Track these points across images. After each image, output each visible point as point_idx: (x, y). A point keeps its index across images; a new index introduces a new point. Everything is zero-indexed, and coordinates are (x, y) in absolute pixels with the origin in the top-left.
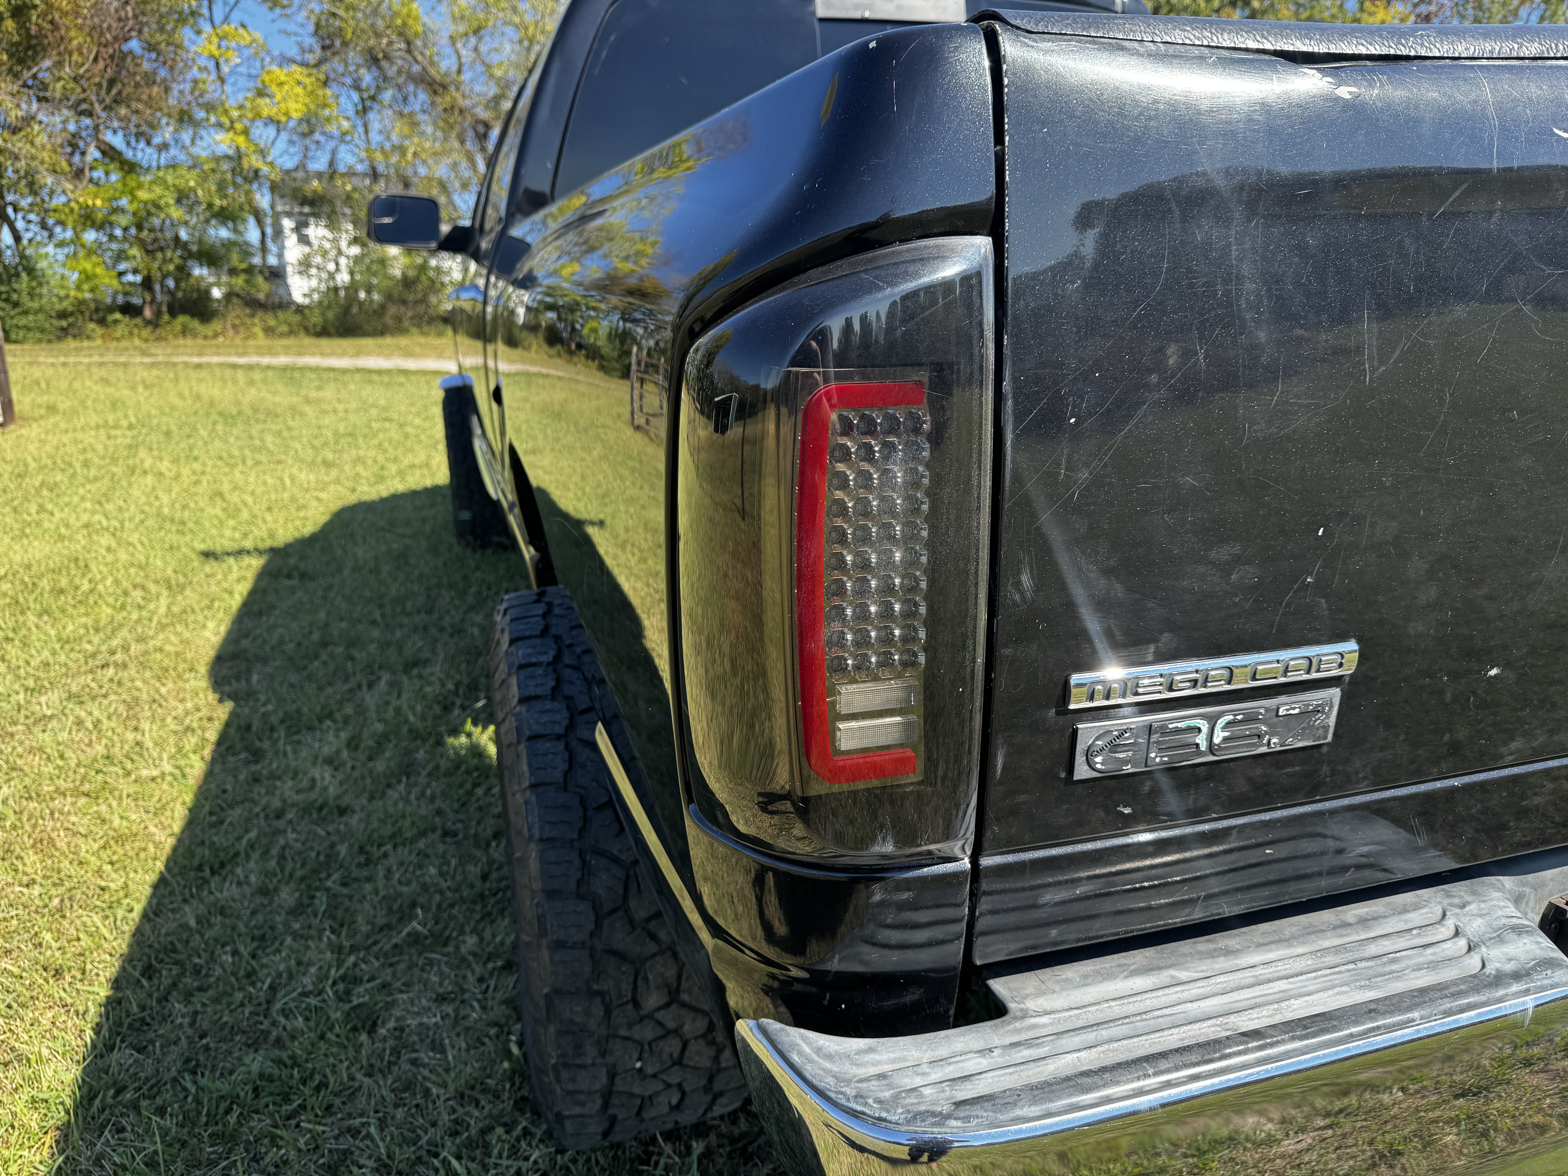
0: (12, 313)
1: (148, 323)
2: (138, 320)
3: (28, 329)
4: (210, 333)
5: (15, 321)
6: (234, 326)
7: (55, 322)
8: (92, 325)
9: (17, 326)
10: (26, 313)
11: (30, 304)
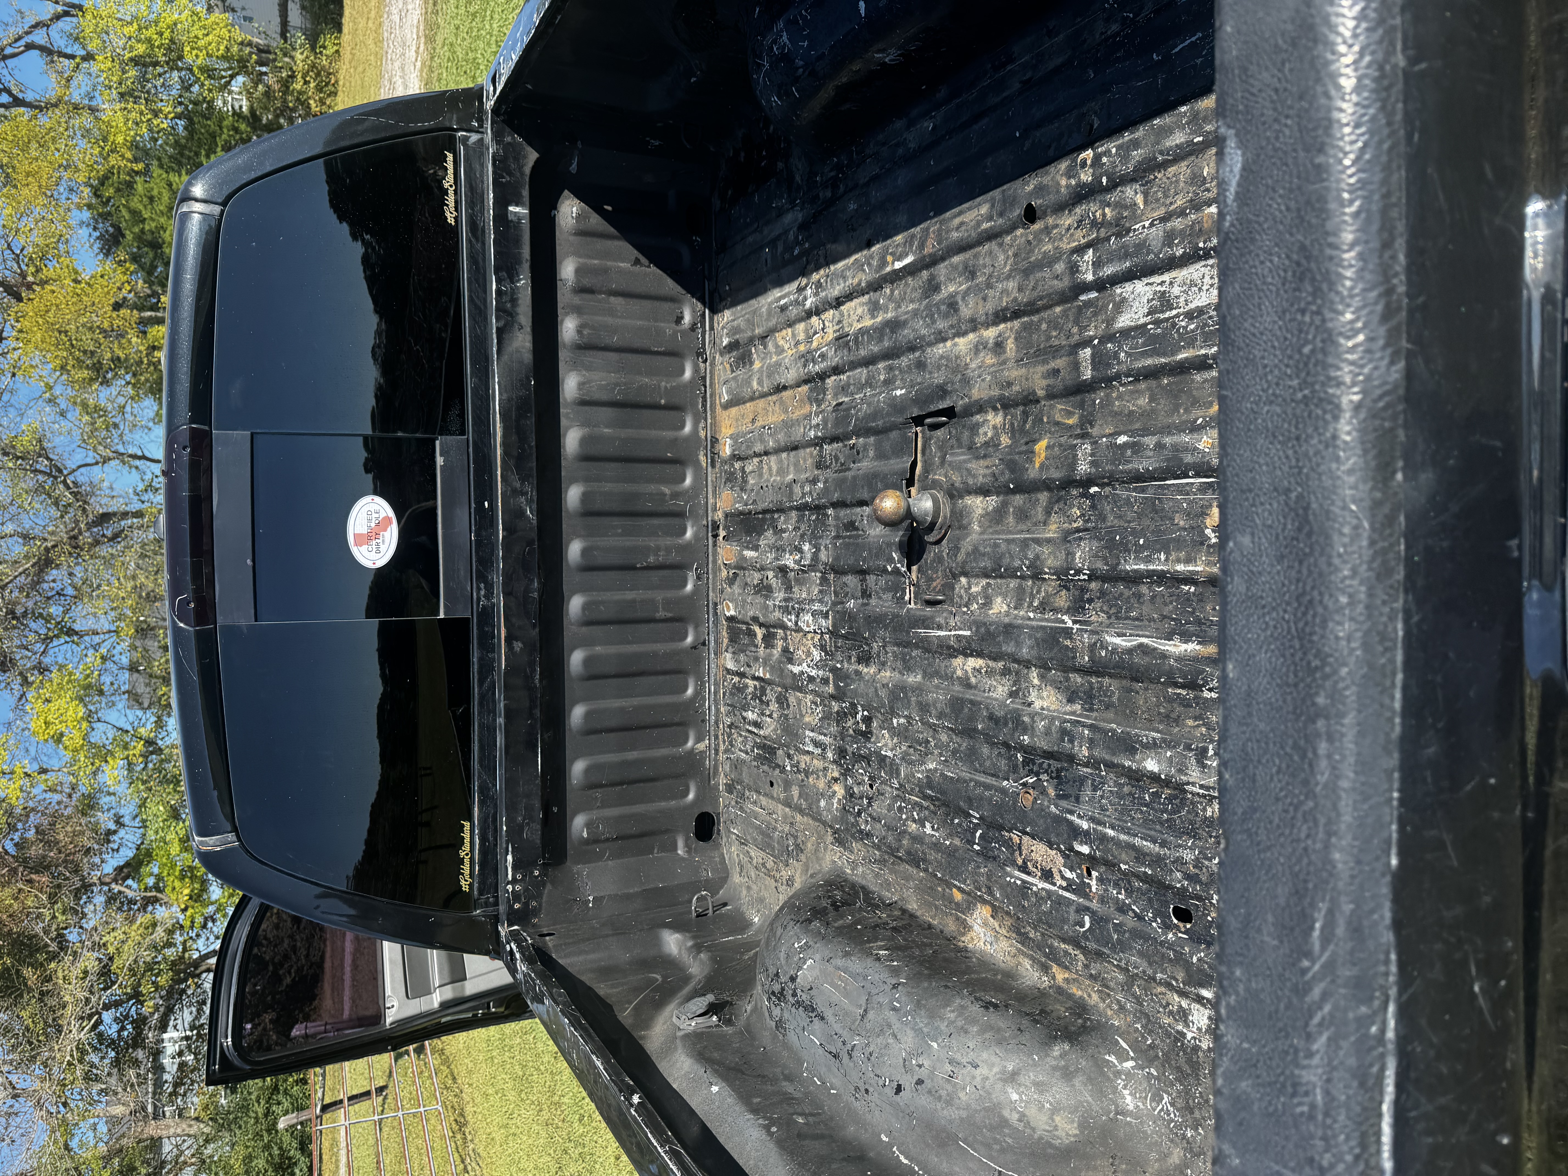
0: (294, 960)
3: (309, 946)
5: (303, 958)
9: (307, 956)
10: (294, 948)
11: (285, 945)
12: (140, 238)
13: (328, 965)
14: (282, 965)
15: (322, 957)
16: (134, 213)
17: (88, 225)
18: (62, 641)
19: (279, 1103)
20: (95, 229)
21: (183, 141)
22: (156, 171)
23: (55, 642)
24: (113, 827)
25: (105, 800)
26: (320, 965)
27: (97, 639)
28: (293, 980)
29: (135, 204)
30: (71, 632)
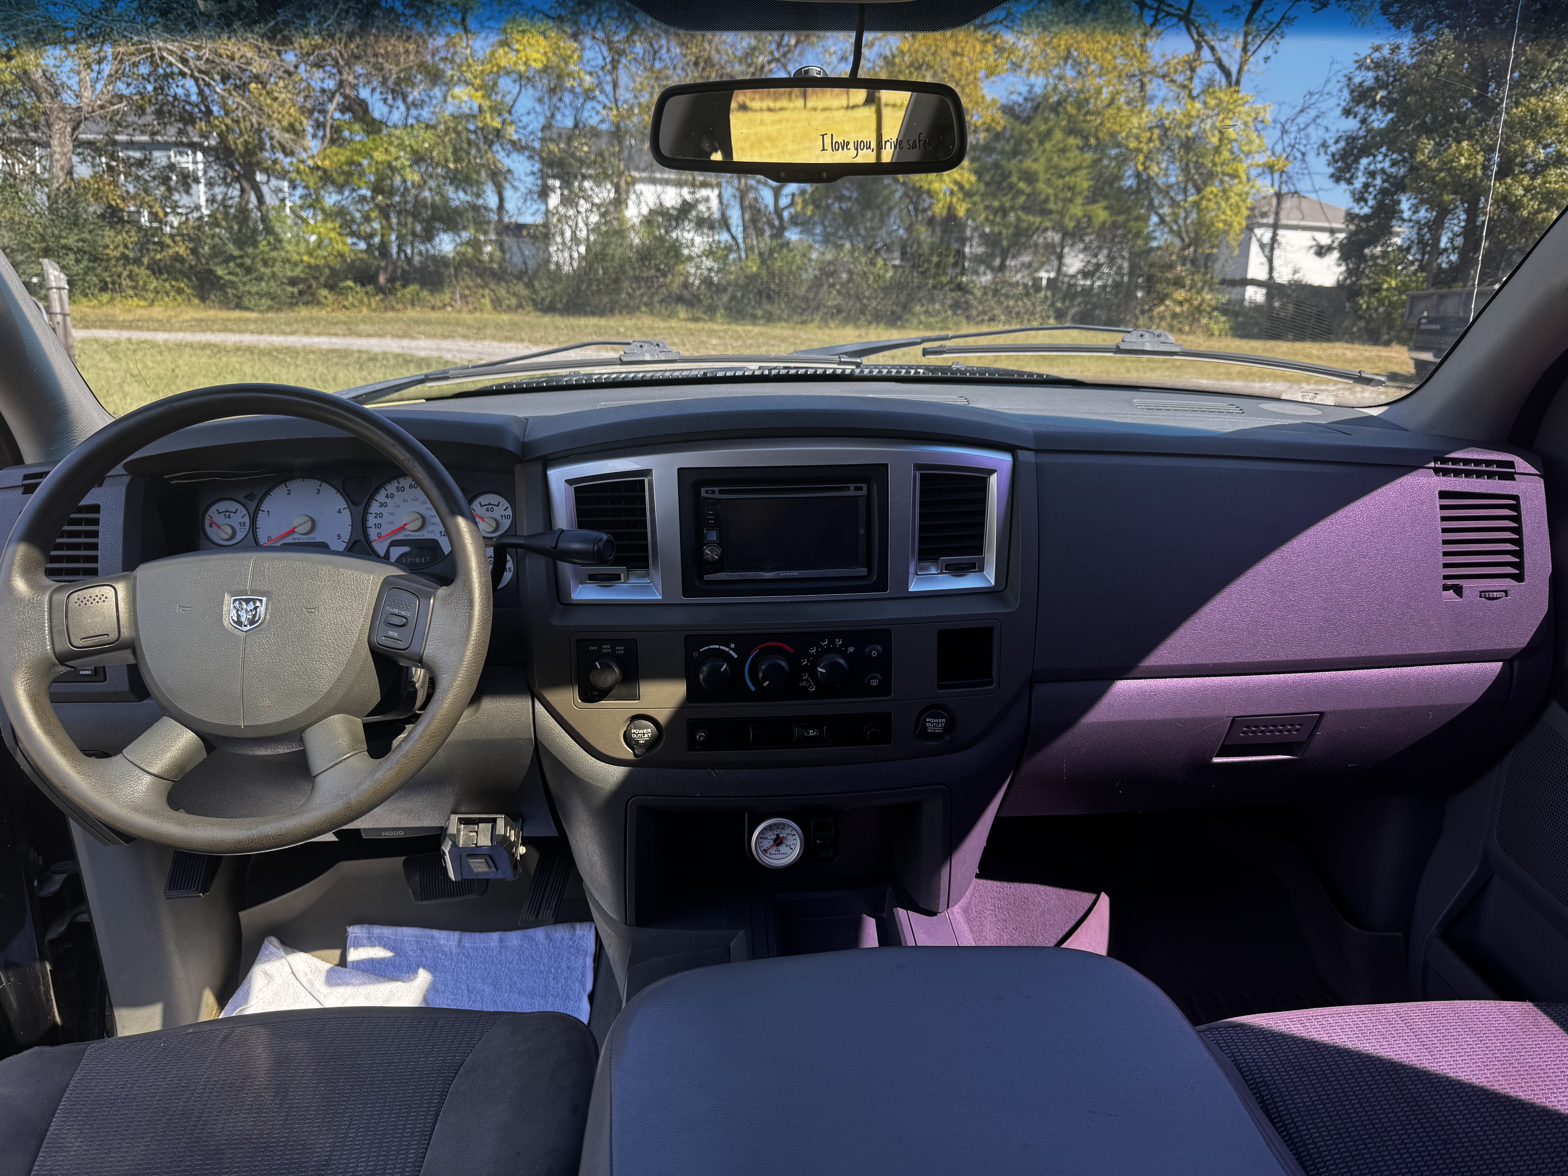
0: (245, 279)
1: (380, 290)
2: (370, 288)
3: (261, 295)
4: (439, 304)
5: (247, 288)
6: (463, 297)
7: (290, 289)
8: (324, 292)
9: (249, 293)
10: (260, 279)
11: (263, 270)
12: (1022, 139)
13: (237, 314)
14: (241, 265)
15: (247, 309)
16: (1049, 133)
17: (1030, 92)
18: (606, 54)
19: (78, 261)
20: (1026, 99)
21: (1116, 185)
22: (1089, 156)
23: (604, 49)
24: (410, 99)
25: (437, 92)
26: (239, 306)
27: (609, 88)
28: (220, 278)
29: (1058, 135)
30: (615, 64)
